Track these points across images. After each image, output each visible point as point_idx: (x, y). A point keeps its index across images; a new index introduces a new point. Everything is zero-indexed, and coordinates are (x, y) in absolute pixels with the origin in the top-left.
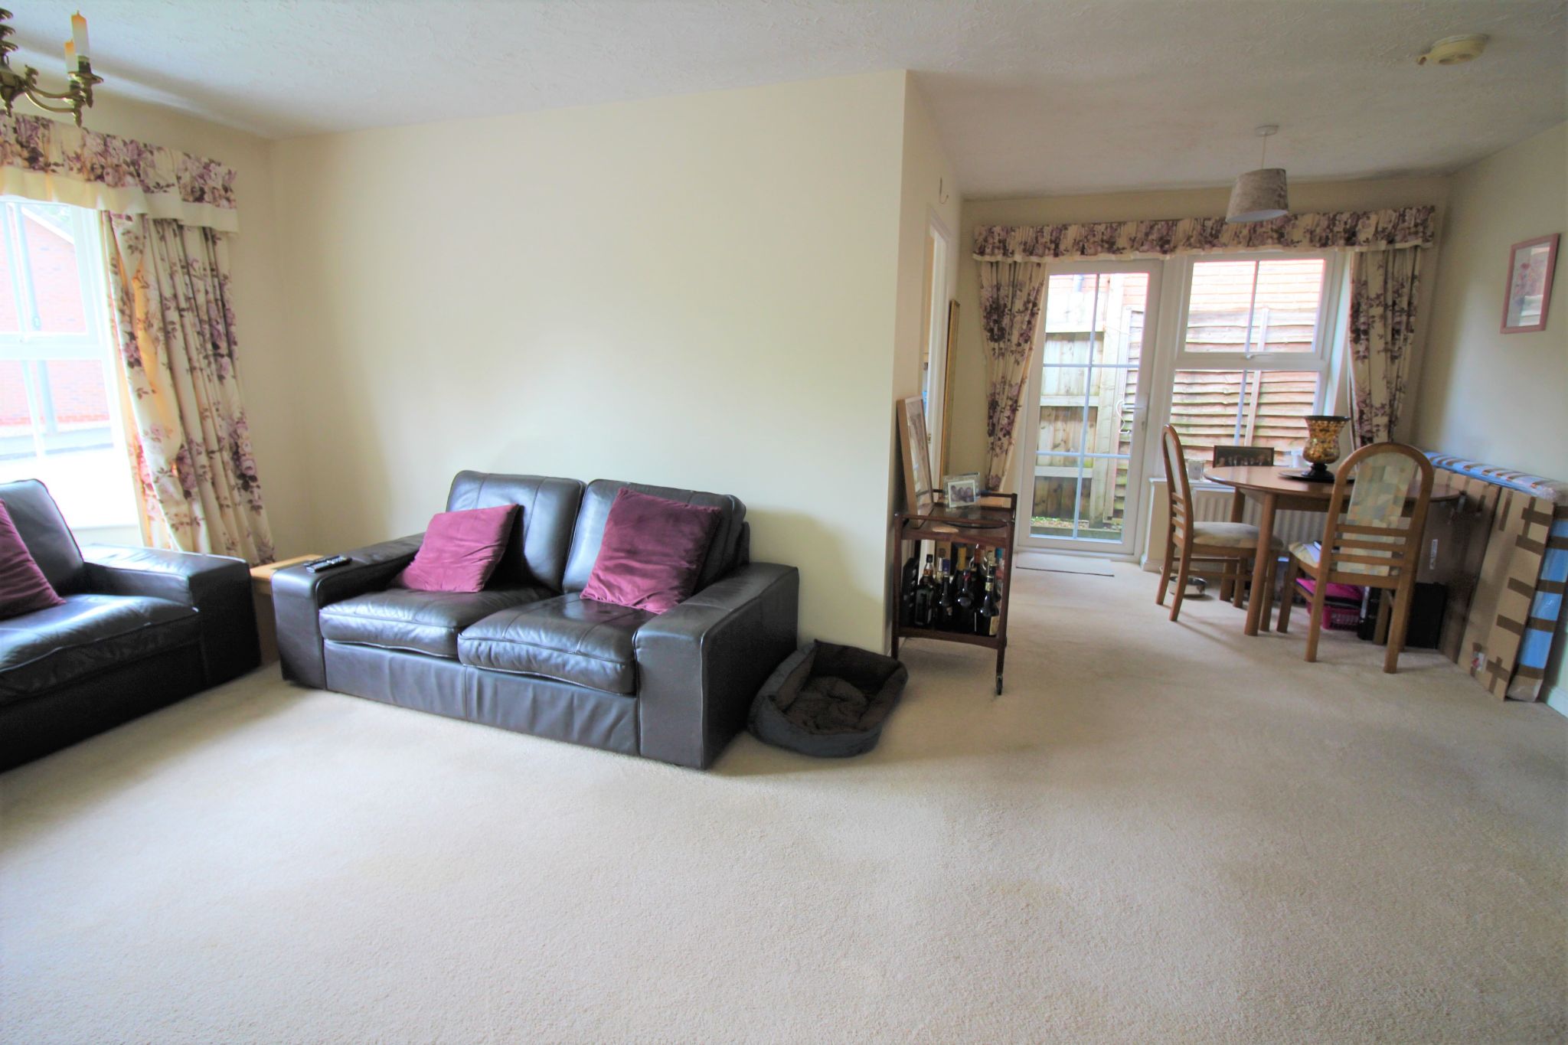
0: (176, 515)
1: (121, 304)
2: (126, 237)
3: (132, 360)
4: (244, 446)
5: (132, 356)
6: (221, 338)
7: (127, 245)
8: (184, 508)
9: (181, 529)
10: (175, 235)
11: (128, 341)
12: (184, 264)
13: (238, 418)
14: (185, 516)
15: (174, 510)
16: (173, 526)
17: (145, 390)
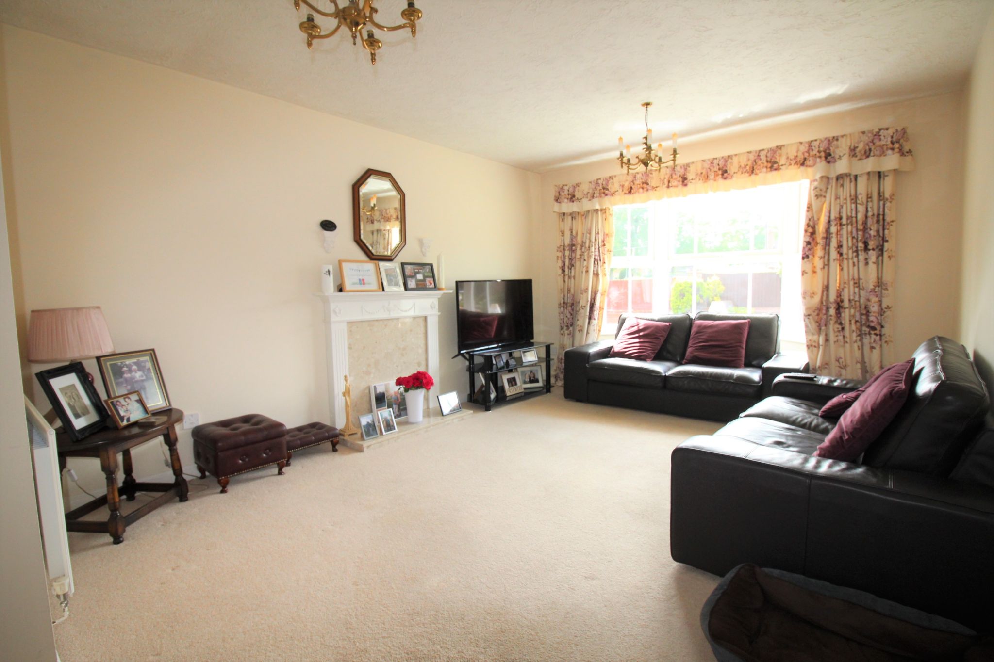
0: (810, 340)
1: (806, 227)
2: (815, 191)
3: (804, 256)
4: (871, 307)
5: (805, 253)
6: (870, 239)
7: (815, 195)
8: (815, 337)
9: (811, 348)
10: (851, 181)
11: (805, 246)
12: (853, 197)
13: (871, 289)
14: (815, 342)
15: (810, 338)
16: (807, 346)
17: (806, 271)
